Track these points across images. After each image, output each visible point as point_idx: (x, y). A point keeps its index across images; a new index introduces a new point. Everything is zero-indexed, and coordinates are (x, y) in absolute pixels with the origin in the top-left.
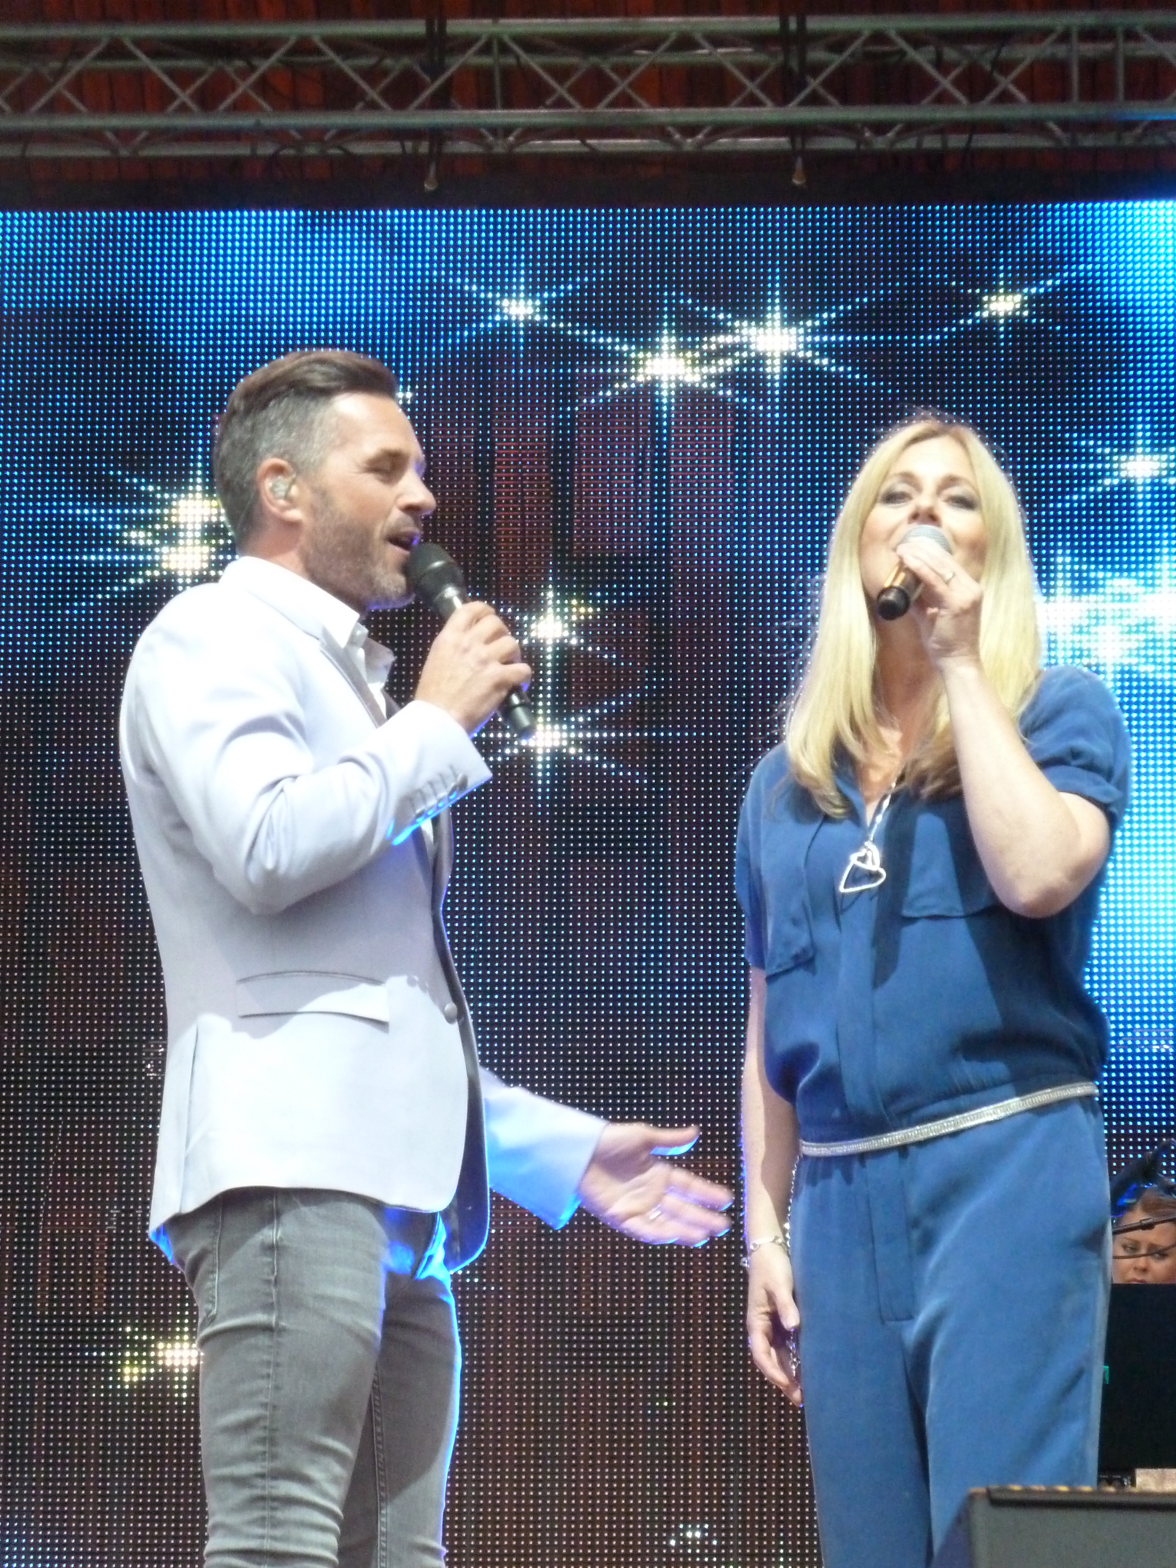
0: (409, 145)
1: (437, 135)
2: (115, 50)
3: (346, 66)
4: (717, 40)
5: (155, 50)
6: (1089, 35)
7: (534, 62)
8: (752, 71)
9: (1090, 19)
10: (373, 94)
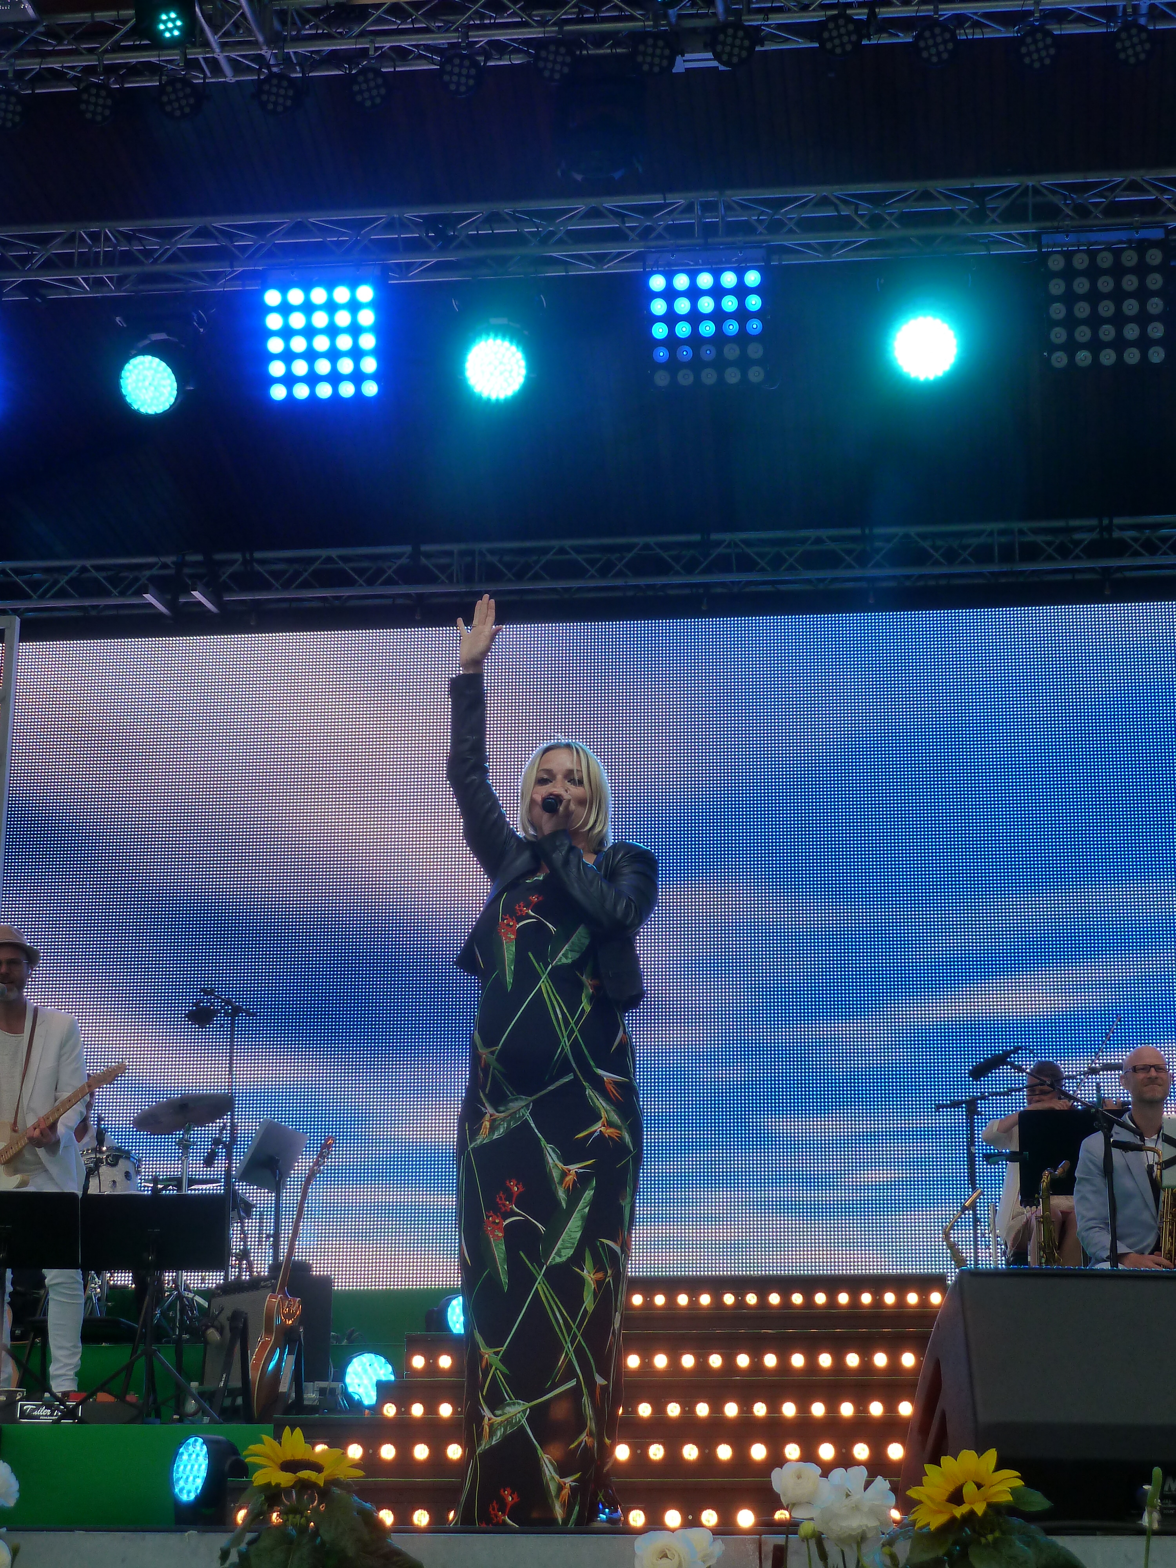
0: (694, 590)
1: (706, 586)
2: (562, 551)
3: (665, 555)
4: (833, 539)
5: (578, 550)
6: (1002, 533)
7: (749, 551)
8: (849, 552)
9: (1002, 526)
10: (678, 568)
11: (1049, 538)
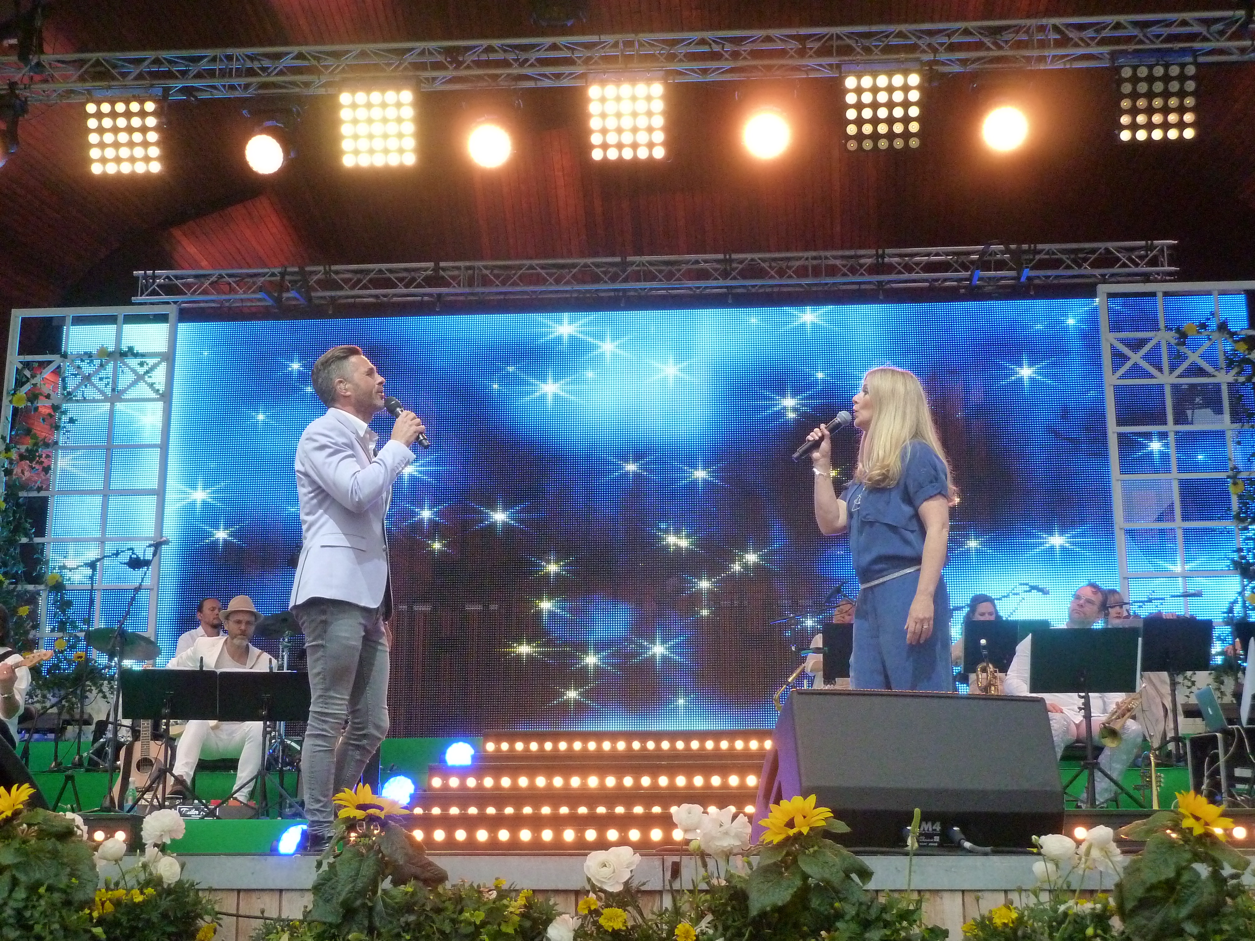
0: (616, 293)
1: (624, 291)
2: (531, 267)
3: (598, 271)
4: (706, 261)
5: (542, 267)
6: (815, 258)
7: (652, 268)
8: (716, 270)
9: (814, 254)
10: (606, 279)
11: (844, 262)
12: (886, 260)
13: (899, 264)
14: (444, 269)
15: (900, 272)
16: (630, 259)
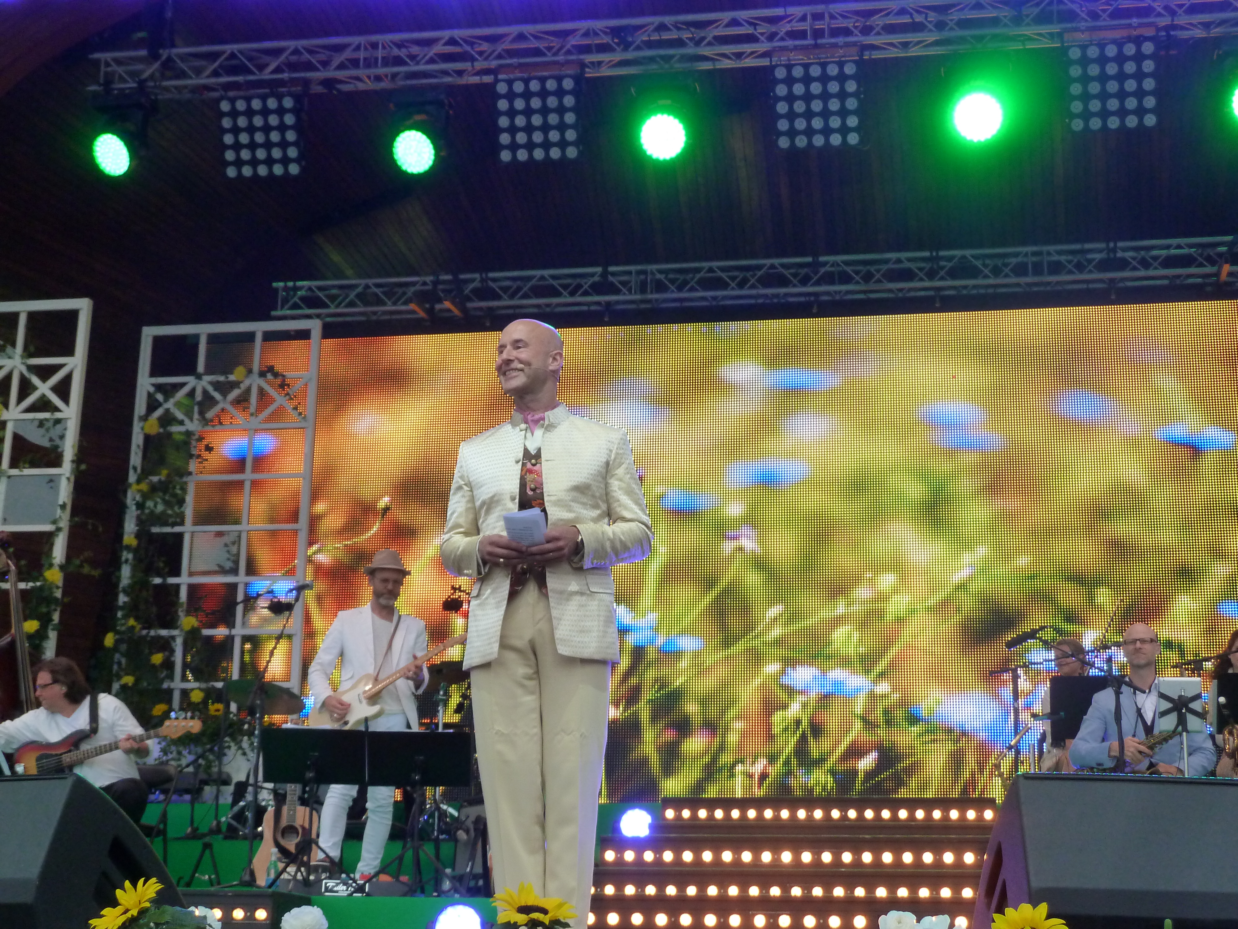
0: (807, 298)
1: (816, 294)
2: (711, 270)
3: (786, 272)
4: (909, 260)
5: (723, 269)
6: (1034, 254)
7: (849, 269)
8: (921, 269)
9: (1035, 249)
10: (795, 282)
11: (1070, 258)
12: (1120, 254)
13: (1134, 259)
14: (613, 274)
15: (1135, 269)
16: (822, 259)
